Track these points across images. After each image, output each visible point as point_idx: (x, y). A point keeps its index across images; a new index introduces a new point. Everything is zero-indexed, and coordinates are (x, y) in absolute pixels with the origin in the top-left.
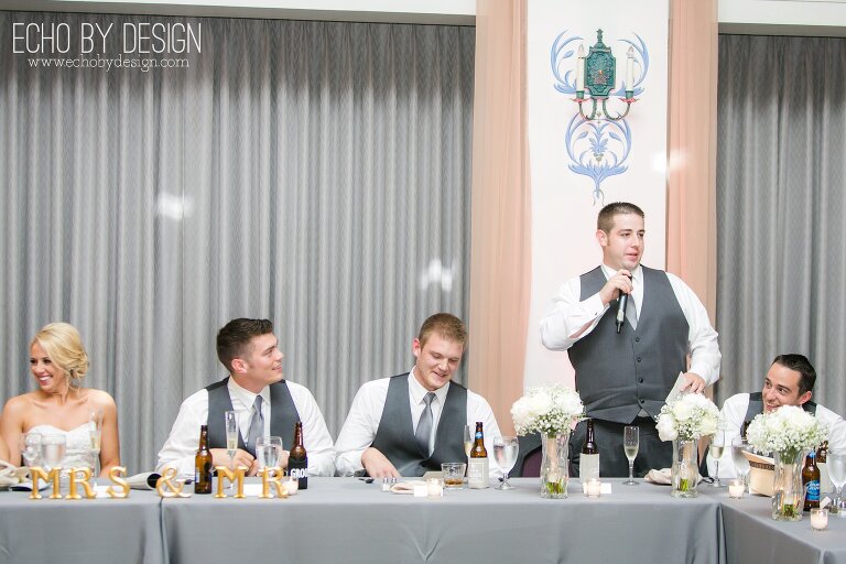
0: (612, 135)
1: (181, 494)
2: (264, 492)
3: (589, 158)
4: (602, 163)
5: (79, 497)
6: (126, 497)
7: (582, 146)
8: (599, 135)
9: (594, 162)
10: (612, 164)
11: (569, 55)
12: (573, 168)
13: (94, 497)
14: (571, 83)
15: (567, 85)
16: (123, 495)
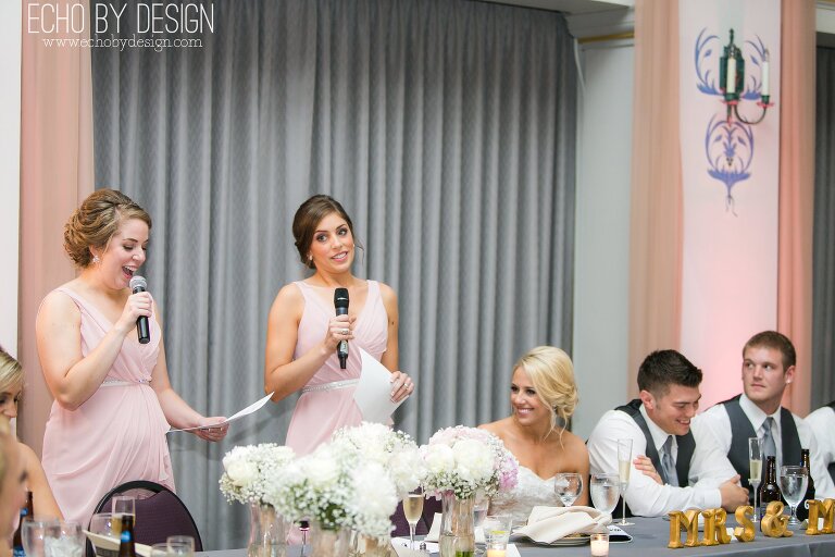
0: (741, 140)
3: (723, 164)
4: (732, 169)
7: (718, 149)
8: (730, 139)
9: (727, 168)
10: (739, 171)
11: (708, 53)
12: (711, 173)
14: (710, 84)
15: (706, 84)
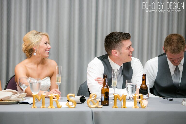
1: (98, 106)
2: (135, 105)
5: (54, 107)
6: (74, 107)
13: (60, 107)
16: (73, 106)
